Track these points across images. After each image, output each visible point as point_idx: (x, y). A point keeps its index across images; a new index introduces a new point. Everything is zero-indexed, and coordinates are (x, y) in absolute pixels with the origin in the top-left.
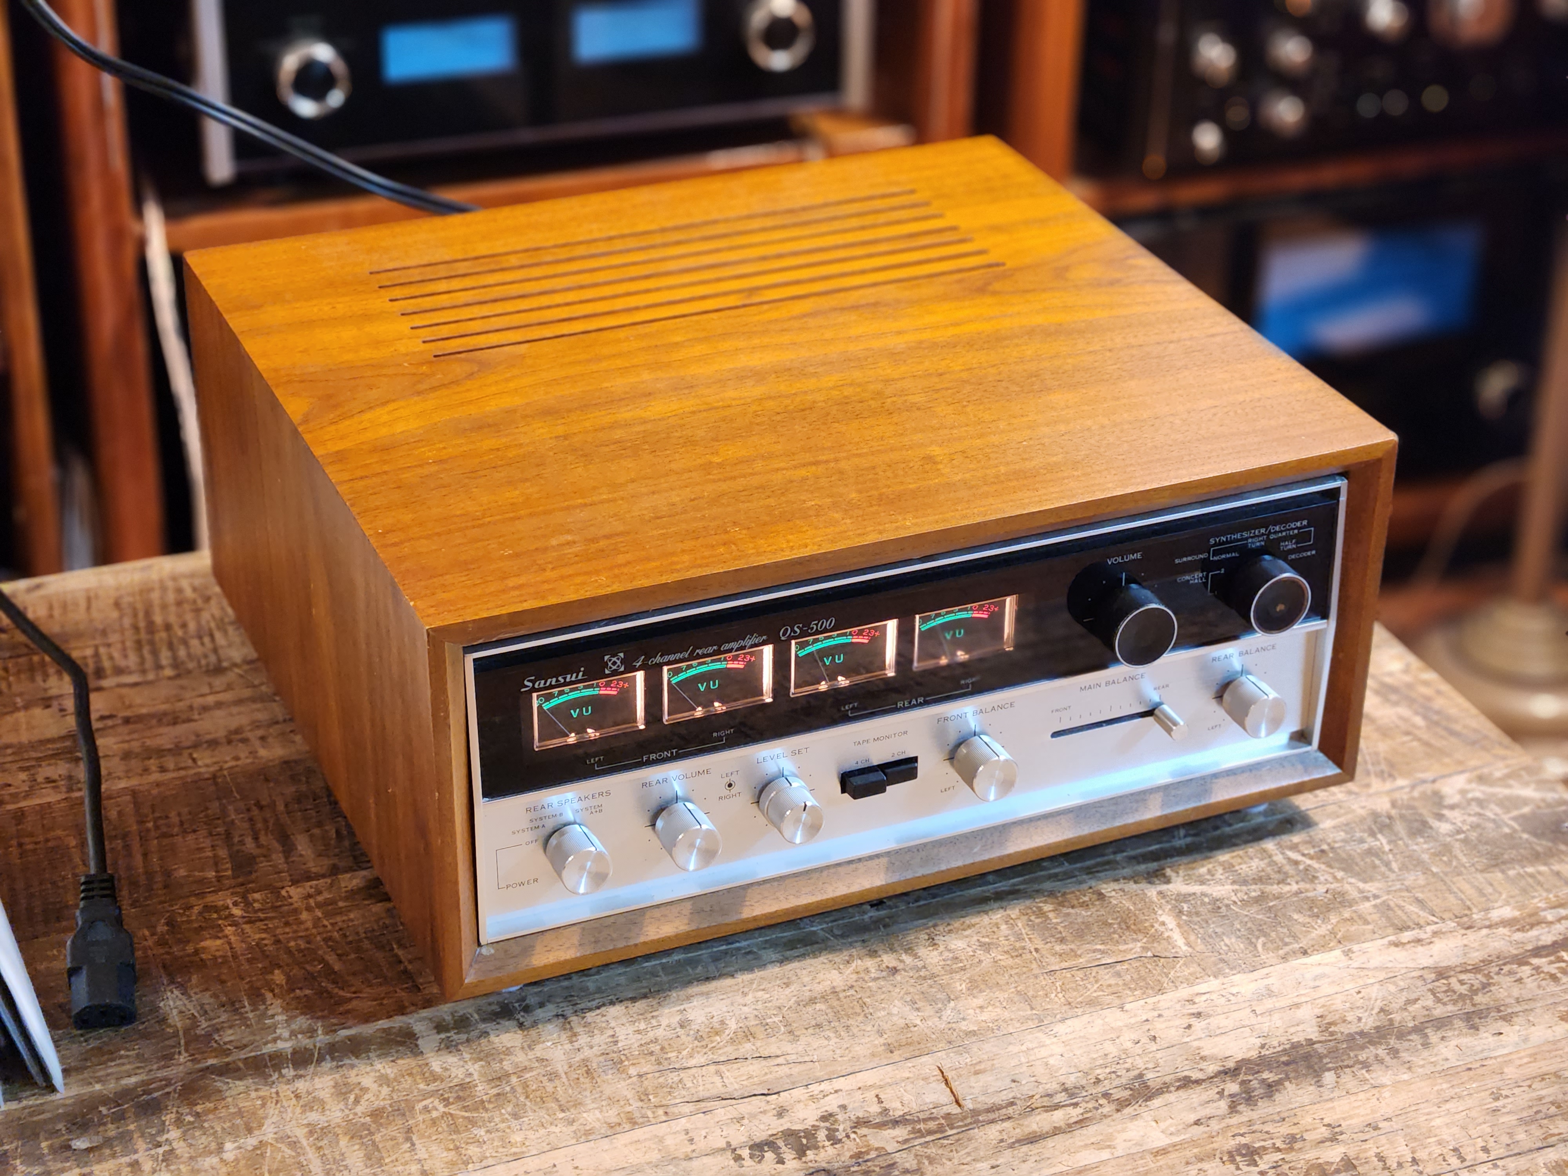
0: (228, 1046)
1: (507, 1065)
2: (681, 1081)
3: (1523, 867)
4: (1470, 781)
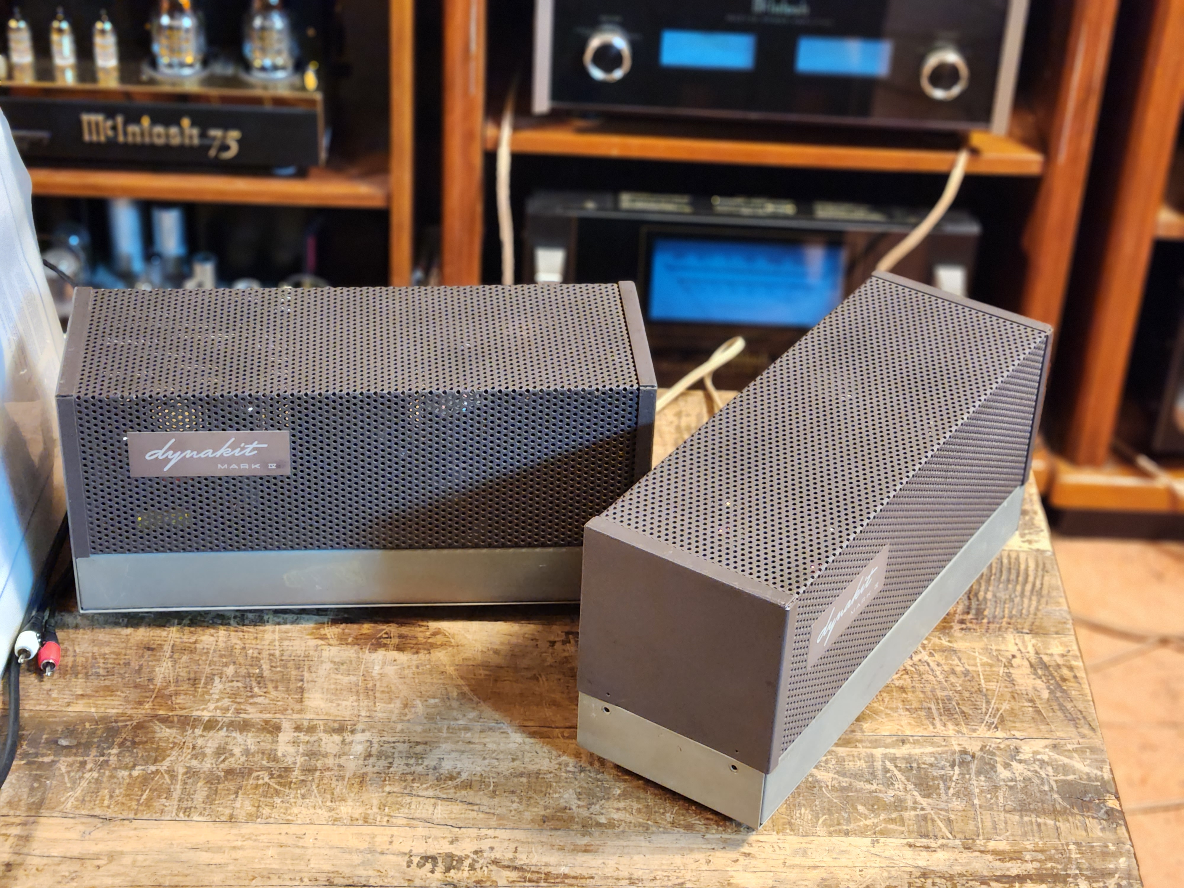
0: (177, 706)
1: (319, 764)
2: (410, 803)
3: (1037, 816)
4: (1046, 747)
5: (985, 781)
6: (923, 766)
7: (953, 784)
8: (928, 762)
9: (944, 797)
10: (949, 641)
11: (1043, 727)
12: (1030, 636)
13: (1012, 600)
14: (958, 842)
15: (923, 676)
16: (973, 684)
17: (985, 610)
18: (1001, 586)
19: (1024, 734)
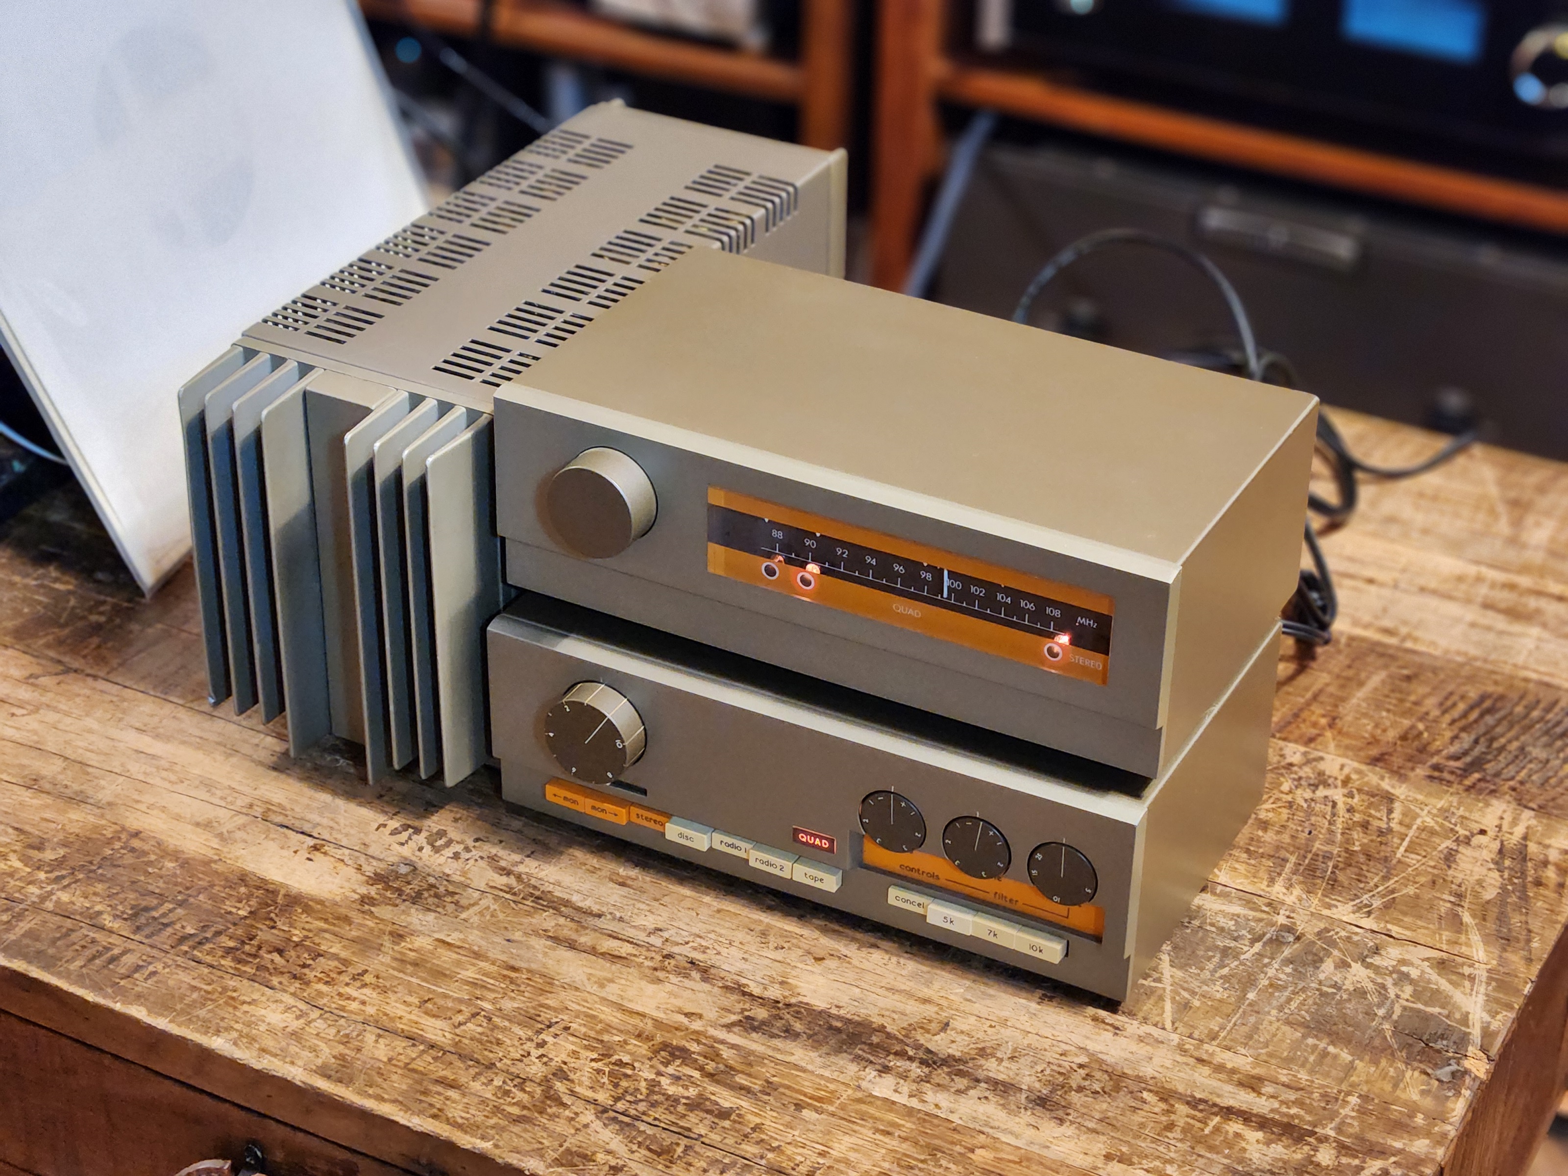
5: (1288, 975)
6: (1208, 928)
7: (1236, 963)
8: (1221, 924)
9: (1206, 974)
10: (1393, 787)
11: (1446, 935)
12: (1532, 813)
13: (1548, 761)
14: (1175, 1038)
15: (1313, 819)
16: (1383, 847)
17: (1489, 761)
18: (1545, 739)
19: (1408, 933)
